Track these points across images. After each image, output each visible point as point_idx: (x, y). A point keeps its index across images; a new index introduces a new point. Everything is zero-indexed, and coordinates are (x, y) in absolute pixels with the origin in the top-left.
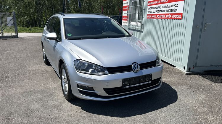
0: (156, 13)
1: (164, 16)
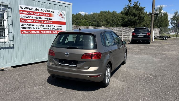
0: (39, 30)
1: (51, 32)
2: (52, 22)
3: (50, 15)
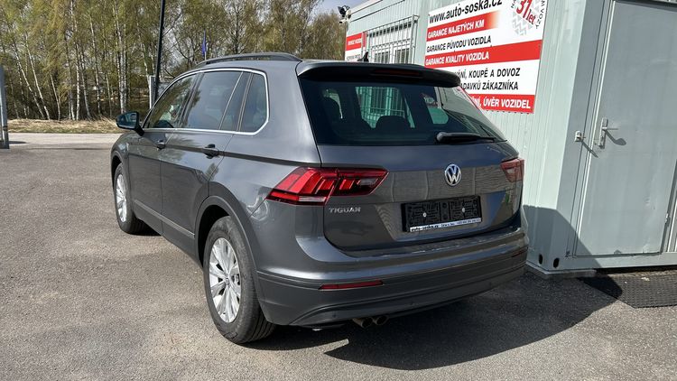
1: (477, 102)
2: (487, 57)
3: (487, 21)
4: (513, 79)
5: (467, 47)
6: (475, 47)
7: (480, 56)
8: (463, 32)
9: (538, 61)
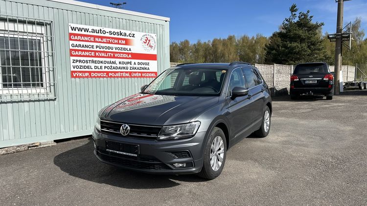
0: (106, 70)
1: (128, 75)
2: (130, 56)
3: (127, 42)
4: (147, 66)
5: (114, 50)
6: (120, 51)
7: (124, 56)
8: (109, 43)
9: (156, 61)
